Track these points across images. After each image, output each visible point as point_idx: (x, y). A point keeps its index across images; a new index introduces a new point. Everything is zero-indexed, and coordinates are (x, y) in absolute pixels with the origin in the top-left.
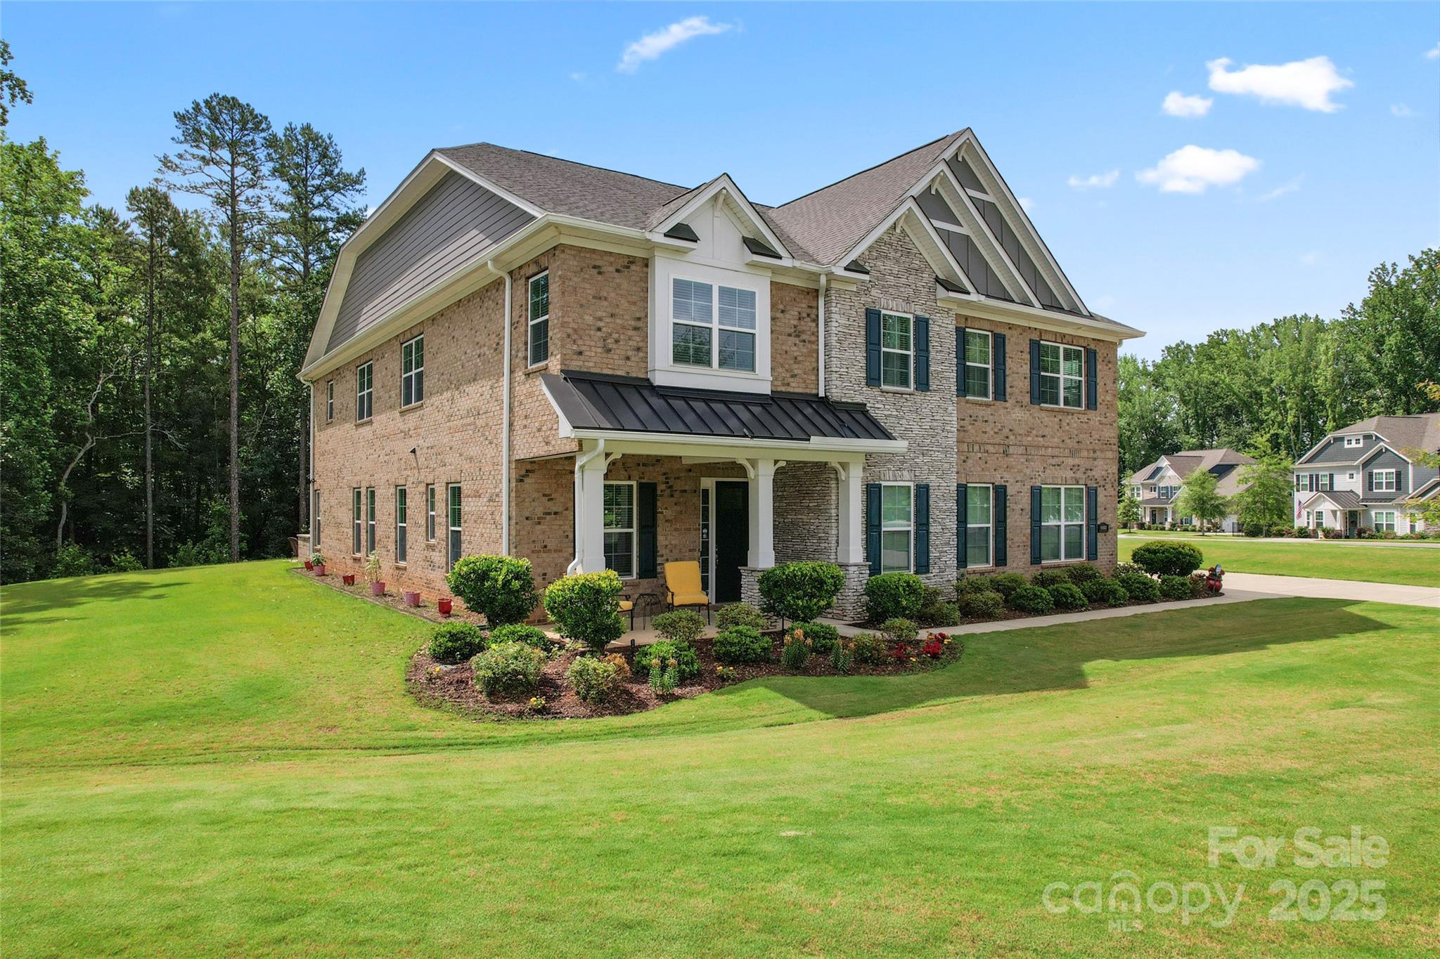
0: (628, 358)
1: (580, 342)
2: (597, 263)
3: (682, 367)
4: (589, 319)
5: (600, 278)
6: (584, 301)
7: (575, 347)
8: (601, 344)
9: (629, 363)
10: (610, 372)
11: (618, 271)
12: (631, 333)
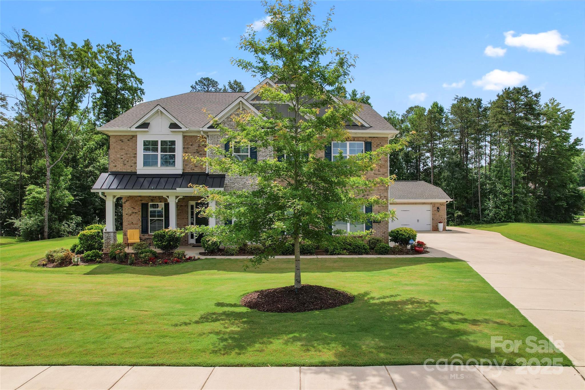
0: (132, 166)
1: (115, 163)
2: (122, 139)
3: (146, 168)
4: (118, 156)
5: (122, 143)
6: (117, 151)
7: (114, 165)
8: (122, 163)
9: (132, 168)
10: (125, 171)
11: (128, 140)
12: (132, 158)
